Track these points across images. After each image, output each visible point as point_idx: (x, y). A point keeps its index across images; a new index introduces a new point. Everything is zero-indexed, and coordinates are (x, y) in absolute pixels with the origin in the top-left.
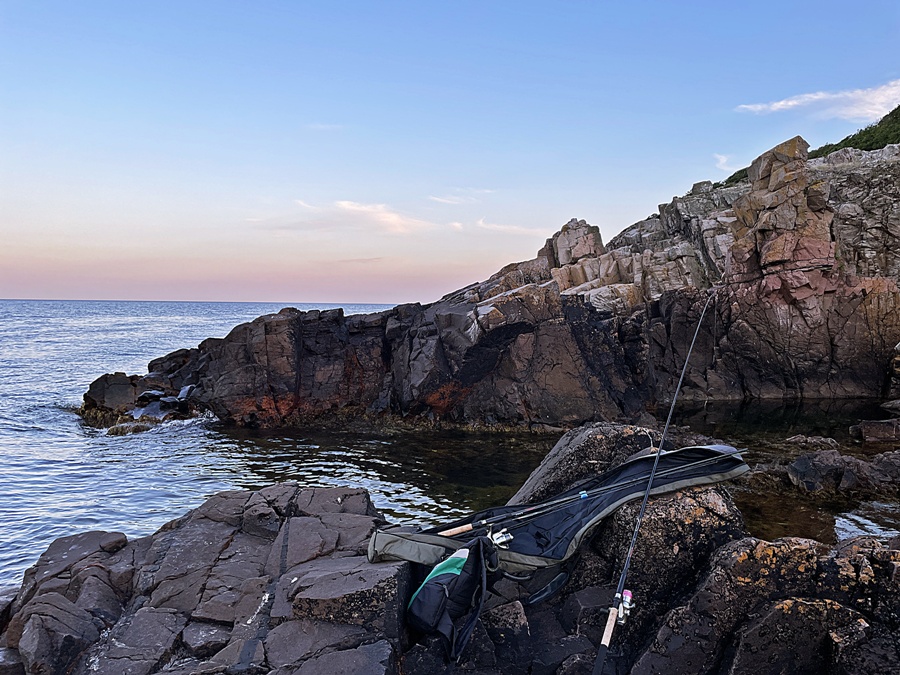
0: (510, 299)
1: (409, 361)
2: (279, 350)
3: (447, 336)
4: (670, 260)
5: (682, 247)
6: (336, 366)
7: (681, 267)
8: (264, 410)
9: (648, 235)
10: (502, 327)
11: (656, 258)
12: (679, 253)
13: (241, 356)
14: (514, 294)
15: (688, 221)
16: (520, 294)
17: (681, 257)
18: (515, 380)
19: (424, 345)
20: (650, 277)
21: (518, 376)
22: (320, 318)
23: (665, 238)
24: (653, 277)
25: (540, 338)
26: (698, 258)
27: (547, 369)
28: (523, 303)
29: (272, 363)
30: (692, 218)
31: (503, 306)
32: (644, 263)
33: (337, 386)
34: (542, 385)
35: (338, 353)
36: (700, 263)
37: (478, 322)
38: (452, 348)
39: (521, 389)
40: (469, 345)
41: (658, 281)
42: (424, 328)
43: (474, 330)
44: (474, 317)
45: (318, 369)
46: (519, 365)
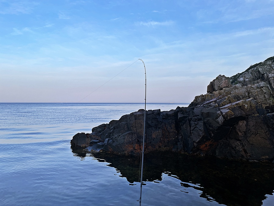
0: (235, 106)
1: (190, 131)
2: (140, 126)
3: (207, 121)
4: (258, 88)
5: (262, 84)
6: (159, 131)
7: (262, 90)
8: (136, 150)
9: (247, 80)
10: (233, 118)
11: (253, 88)
12: (262, 86)
13: (126, 127)
14: (237, 104)
15: (263, 75)
16: (240, 104)
17: (262, 87)
18: (239, 140)
19: (197, 124)
20: (251, 94)
21: (240, 138)
22: (153, 113)
23: (254, 80)
24: (252, 94)
25: (249, 122)
26: (268, 87)
27: (253, 136)
28: (241, 107)
29: (138, 131)
30: (264, 73)
31: (233, 109)
32: (248, 89)
33: (160, 139)
34: (251, 142)
35: (160, 126)
36: (269, 89)
37: (223, 116)
38: (210, 126)
39: (242, 144)
40: (218, 125)
41: (254, 95)
42: (196, 117)
43: (221, 119)
44: (220, 113)
45: (153, 132)
46: (240, 134)
